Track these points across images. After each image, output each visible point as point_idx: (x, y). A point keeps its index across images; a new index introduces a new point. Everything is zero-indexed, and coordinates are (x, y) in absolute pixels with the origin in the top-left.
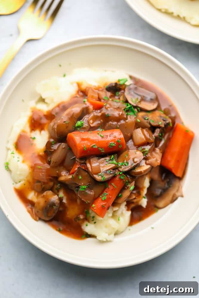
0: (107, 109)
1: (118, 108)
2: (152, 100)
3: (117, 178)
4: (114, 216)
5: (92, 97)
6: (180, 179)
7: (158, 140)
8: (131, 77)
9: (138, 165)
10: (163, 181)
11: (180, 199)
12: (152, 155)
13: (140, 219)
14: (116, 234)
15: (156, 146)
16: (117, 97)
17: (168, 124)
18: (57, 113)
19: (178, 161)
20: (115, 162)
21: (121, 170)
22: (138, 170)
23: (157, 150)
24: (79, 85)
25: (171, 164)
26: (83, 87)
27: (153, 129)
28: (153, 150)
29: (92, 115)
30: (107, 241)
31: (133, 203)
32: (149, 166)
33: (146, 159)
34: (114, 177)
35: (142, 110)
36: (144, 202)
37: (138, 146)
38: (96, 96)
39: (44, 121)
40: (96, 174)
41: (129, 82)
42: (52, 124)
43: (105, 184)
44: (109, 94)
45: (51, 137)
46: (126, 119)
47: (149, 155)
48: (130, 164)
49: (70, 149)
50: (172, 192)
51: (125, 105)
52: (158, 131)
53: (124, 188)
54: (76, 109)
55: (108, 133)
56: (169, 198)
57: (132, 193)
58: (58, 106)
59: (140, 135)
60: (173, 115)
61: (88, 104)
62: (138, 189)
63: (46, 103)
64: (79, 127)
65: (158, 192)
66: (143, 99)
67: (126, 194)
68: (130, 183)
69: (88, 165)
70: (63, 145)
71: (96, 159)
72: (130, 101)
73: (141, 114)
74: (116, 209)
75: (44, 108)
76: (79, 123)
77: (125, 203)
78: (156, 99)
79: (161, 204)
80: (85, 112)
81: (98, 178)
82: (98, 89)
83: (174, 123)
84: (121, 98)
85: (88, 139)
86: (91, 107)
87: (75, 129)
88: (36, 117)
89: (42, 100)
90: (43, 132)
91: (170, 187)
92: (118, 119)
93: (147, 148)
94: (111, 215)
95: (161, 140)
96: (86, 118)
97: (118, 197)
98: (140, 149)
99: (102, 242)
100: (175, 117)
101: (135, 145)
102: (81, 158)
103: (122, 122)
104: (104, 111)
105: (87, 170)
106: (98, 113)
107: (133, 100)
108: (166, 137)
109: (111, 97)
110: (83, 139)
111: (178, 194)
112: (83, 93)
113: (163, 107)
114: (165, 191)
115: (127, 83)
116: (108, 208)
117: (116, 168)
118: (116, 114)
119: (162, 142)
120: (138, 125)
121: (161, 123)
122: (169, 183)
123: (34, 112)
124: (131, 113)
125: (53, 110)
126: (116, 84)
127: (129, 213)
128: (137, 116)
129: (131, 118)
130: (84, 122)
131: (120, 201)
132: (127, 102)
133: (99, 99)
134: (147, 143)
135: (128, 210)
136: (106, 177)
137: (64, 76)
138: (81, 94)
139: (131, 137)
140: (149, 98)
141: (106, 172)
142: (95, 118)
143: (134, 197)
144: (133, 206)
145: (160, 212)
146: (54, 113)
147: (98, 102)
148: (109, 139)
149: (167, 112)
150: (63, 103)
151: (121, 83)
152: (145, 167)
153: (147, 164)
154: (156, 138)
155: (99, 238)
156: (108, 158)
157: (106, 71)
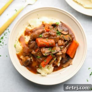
0: (51, 32)
1: (54, 32)
2: (66, 31)
3: (50, 56)
4: (48, 68)
5: (46, 27)
6: (72, 59)
7: (66, 45)
8: (61, 22)
9: (58, 52)
10: (66, 58)
11: (71, 65)
12: (63, 49)
13: (57, 70)
14: (48, 74)
15: (65, 47)
16: (55, 28)
17: (70, 40)
18: (34, 31)
19: (72, 53)
20: (50, 50)
21: (52, 53)
22: (58, 54)
23: (66, 48)
24: (43, 22)
25: (70, 53)
26: (44, 23)
27: (65, 41)
28: (64, 48)
29: (45, 33)
30: (44, 76)
31: (55, 64)
32: (62, 53)
33: (61, 50)
34: (50, 55)
35: (62, 34)
36: (59, 65)
37: (59, 46)
38: (48, 27)
39: (30, 33)
40: (44, 53)
41: (60, 24)
42: (32, 34)
43: (46, 57)
44: (52, 27)
45: (31, 39)
46: (57, 36)
47: (62, 49)
48: (56, 51)
49: (36, 44)
50: (69, 63)
51: (57, 32)
52: (66, 42)
53: (52, 59)
54: (41, 31)
55: (49, 40)
56: (67, 64)
57: (55, 61)
58: (35, 28)
59: (60, 42)
60: (73, 37)
61: (45, 30)
62: (57, 60)
63: (31, 27)
64: (40, 37)
65: (64, 62)
66: (63, 30)
67: (53, 61)
68: (55, 58)
69: (42, 50)
70: (34, 42)
71: (44, 48)
72: (59, 31)
73: (62, 35)
74: (49, 65)
75: (30, 29)
76: (41, 35)
77: (52, 64)
78: (68, 31)
79: (64, 66)
80: (43, 32)
81: (44, 54)
82: (49, 25)
83: (72, 40)
84: (56, 29)
85: (42, 41)
86: (45, 31)
87: (39, 37)
88: (27, 31)
89: (30, 26)
90: (29, 36)
91: (68, 61)
92: (54, 36)
93: (62, 47)
94: (47, 67)
95: (67, 45)
96: (43, 34)
97: (50, 62)
98: (60, 47)
99: (43, 76)
100: (73, 38)
101: (58, 45)
102: (40, 47)
103: (55, 37)
104: (49, 32)
105: (41, 51)
106: (47, 33)
107: (60, 30)
108: (69, 44)
109: (53, 28)
110: (41, 41)
111: (70, 64)
112: (44, 25)
113: (70, 34)
114: (66, 62)
115: (59, 24)
116: (46, 65)
117: (50, 52)
118: (53, 34)
119: (68, 46)
120: (60, 39)
121: (68, 39)
122: (68, 60)
123: (27, 29)
124: (58, 35)
125: (33, 30)
126: (55, 24)
127: (53, 67)
128: (60, 36)
129: (58, 36)
130: (42, 35)
131: (50, 63)
132: (58, 30)
133: (49, 28)
134: (62, 45)
135: (53, 66)
136: (47, 55)
137: (39, 18)
138: (43, 26)
139: (57, 43)
140: (65, 30)
141: (47, 53)
142: (46, 35)
143: (55, 62)
144: (55, 65)
145: (64, 69)
146: (33, 31)
147: (48, 29)
148: (50, 42)
149: (71, 36)
150: (36, 28)
151: (57, 24)
152: (60, 53)
153: (61, 52)
154: (66, 44)
155: (42, 74)
156: (48, 49)
157: (53, 19)
